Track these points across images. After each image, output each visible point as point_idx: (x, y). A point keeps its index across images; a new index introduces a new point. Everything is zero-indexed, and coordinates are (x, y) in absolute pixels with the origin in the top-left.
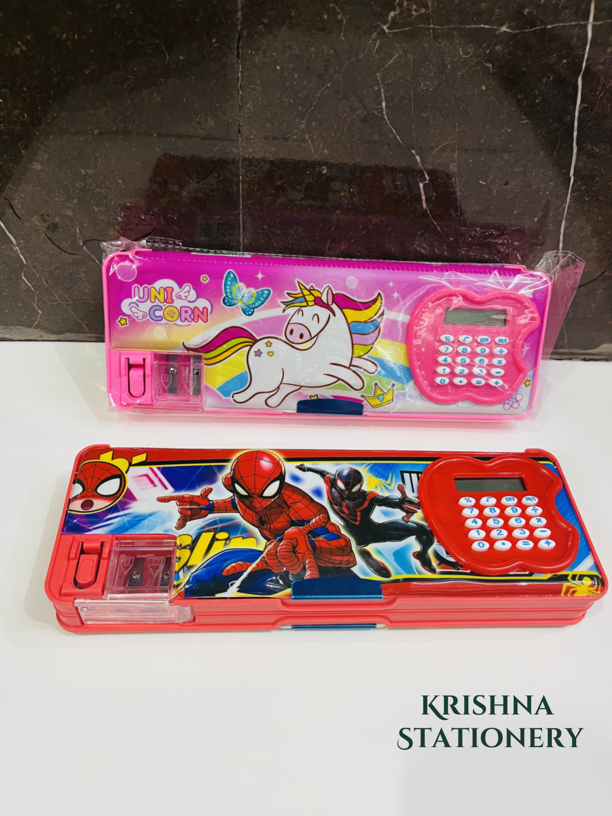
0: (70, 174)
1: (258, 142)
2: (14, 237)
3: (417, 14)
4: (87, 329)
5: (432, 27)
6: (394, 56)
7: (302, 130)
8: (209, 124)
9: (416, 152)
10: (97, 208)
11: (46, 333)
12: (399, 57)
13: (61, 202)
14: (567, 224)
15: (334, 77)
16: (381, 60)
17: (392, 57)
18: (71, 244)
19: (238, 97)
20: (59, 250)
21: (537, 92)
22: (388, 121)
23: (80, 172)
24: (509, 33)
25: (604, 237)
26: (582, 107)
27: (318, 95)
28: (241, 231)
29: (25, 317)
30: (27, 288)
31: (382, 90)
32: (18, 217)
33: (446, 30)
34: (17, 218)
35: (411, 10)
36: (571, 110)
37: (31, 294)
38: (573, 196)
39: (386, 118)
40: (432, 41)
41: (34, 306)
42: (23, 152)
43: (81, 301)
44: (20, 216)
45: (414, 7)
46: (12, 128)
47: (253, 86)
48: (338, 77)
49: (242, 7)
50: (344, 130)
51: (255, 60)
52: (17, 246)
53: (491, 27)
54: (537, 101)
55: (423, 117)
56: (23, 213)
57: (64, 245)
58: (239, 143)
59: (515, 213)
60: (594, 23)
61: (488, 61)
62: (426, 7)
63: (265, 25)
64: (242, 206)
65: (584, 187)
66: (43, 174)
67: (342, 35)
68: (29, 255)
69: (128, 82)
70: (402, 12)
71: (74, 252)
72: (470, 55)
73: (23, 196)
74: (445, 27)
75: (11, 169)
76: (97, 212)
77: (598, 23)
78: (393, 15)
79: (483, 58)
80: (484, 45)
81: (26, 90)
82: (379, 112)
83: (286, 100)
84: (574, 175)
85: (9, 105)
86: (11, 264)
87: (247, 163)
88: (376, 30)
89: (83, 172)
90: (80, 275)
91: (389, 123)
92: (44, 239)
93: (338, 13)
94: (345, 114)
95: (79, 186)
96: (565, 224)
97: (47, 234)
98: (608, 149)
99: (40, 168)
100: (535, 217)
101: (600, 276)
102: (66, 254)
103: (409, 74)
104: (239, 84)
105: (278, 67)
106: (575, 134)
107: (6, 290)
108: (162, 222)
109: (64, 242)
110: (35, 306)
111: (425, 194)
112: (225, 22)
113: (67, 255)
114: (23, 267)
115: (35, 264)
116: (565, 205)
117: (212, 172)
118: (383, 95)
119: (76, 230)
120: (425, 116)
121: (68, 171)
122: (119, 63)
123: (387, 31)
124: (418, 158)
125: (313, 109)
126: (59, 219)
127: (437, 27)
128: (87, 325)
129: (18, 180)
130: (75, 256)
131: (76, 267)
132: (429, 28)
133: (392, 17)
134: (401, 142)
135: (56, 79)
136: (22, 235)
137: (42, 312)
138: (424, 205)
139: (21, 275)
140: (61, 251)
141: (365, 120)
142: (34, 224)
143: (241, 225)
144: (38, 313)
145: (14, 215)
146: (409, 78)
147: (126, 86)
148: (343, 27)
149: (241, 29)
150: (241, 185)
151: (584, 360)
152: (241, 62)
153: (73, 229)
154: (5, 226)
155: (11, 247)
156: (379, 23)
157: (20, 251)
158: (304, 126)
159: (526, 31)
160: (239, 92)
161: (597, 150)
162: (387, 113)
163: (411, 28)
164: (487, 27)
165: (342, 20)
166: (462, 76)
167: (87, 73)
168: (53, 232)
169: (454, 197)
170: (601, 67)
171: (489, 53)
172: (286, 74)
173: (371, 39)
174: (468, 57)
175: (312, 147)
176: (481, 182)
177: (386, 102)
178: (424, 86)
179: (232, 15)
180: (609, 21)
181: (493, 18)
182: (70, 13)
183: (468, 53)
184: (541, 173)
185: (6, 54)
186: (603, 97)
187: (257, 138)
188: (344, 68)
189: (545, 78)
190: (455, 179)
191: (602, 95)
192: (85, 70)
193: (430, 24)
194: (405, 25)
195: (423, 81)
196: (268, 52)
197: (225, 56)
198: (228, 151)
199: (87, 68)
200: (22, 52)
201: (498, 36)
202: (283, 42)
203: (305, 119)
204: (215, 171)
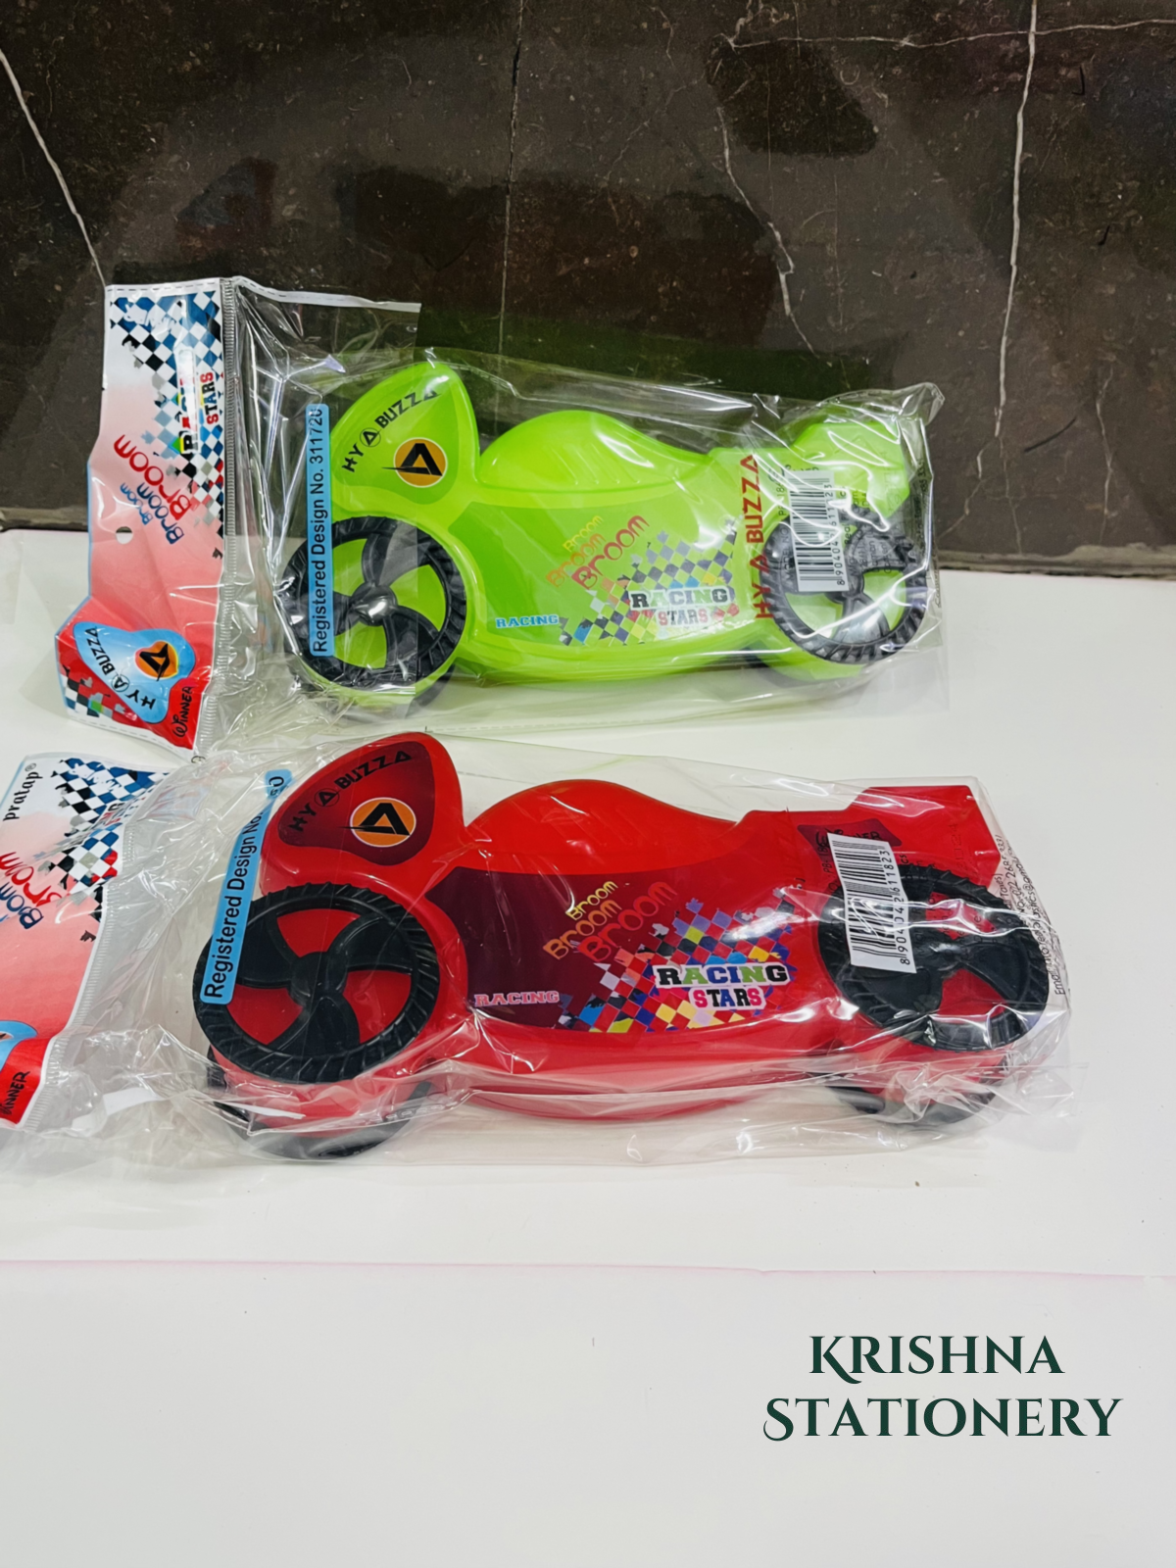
1: (536, 207)
3: (778, 21)
5: (800, 41)
6: (743, 82)
7: (603, 189)
8: (463, 180)
9: (776, 227)
12: (751, 84)
14: (1011, 341)
15: (654, 112)
16: (723, 87)
17: (740, 84)
19: (510, 140)
21: (956, 136)
22: (732, 178)
24: (913, 48)
25: (1069, 363)
26: (1025, 158)
27: (629, 140)
28: (501, 347)
31: (725, 132)
33: (820, 44)
35: (769, 16)
36: (1007, 162)
38: (1017, 296)
39: (729, 172)
42: (177, 220)
45: (774, 11)
46: (165, 182)
47: (533, 125)
48: (660, 113)
49: (525, 9)
50: (665, 190)
51: (539, 86)
53: (886, 40)
54: (956, 149)
55: (786, 173)
58: (507, 209)
59: (928, 322)
60: (1038, 33)
61: (882, 90)
62: (791, 10)
63: (556, 36)
64: (505, 307)
65: (1034, 282)
67: (667, 51)
69: (350, 118)
70: (755, 19)
72: (855, 81)
74: (818, 40)
77: (1044, 33)
78: (742, 23)
79: (875, 86)
80: (876, 67)
81: (193, 125)
82: (719, 165)
83: (582, 145)
84: (1018, 262)
85: (165, 147)
87: (517, 240)
88: (717, 45)
91: (734, 180)
93: (663, 20)
94: (669, 167)
96: (1007, 342)
98: (1068, 223)
99: (200, 246)
100: (959, 329)
101: (1068, 427)
103: (765, 109)
104: (513, 121)
105: (572, 98)
106: (1016, 199)
111: (789, 290)
112: (495, 29)
116: (1005, 311)
117: (462, 253)
118: (726, 140)
120: (789, 171)
122: (338, 89)
123: (733, 46)
124: (777, 234)
125: (622, 160)
127: (807, 40)
132: (796, 41)
133: (741, 26)
134: (751, 209)
135: (241, 111)
138: (787, 307)
141: (700, 177)
146: (765, 114)
147: (344, 124)
148: (670, 41)
149: (521, 42)
150: (504, 274)
151: (1050, 574)
152: (518, 89)
158: (606, 184)
159: (936, 44)
160: (511, 134)
161: (1051, 224)
162: (732, 166)
163: (768, 42)
164: (881, 39)
165: (668, 30)
166: (845, 108)
167: (289, 102)
169: (834, 297)
170: (1050, 97)
171: (883, 79)
172: (583, 107)
173: (710, 58)
174: (852, 83)
175: (616, 216)
176: (874, 273)
177: (730, 149)
178: (787, 127)
179: (509, 20)
180: (1059, 30)
181: (889, 27)
182: (271, 13)
183: (851, 78)
184: (966, 260)
185: (170, 70)
186: (1055, 142)
187: (535, 202)
188: (669, 100)
189: (968, 115)
190: (835, 268)
191: (1053, 139)
192: (286, 98)
193: (796, 37)
194: (760, 37)
195: (784, 119)
196: (559, 75)
197: (495, 80)
198: (489, 222)
199: (290, 95)
200: (194, 67)
201: (897, 52)
202: (582, 60)
203: (608, 174)
204: (466, 252)
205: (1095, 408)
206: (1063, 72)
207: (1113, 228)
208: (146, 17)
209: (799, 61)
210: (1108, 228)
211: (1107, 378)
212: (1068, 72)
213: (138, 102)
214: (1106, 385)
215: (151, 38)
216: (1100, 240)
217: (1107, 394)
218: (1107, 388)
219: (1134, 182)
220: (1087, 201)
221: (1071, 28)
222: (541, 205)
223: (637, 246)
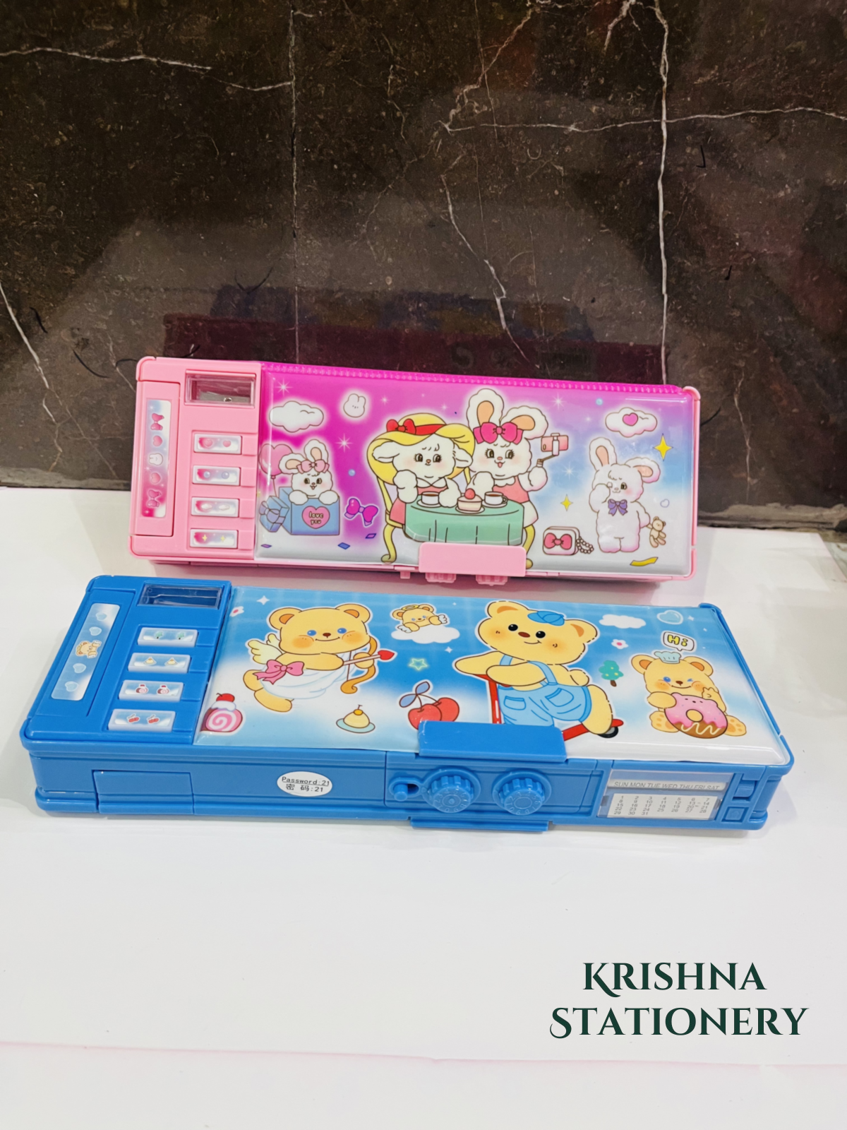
0: (106, 281)
1: (314, 247)
2: (38, 355)
3: (479, 112)
4: (114, 473)
5: (496, 127)
6: (458, 156)
7: (364, 234)
8: (262, 227)
9: (490, 263)
10: (134, 321)
11: (65, 478)
12: (464, 158)
13: (94, 313)
14: (668, 350)
15: (395, 178)
16: (444, 160)
17: (456, 158)
18: (102, 365)
19: (292, 197)
20: (88, 371)
21: (614, 198)
22: (456, 227)
23: (118, 279)
24: (578, 132)
25: (712, 367)
26: (666, 214)
27: (378, 197)
28: (298, 351)
29: (42, 456)
30: (48, 418)
31: (448, 193)
32: (45, 331)
33: (511, 129)
34: (42, 331)
35: (473, 108)
36: (653, 217)
37: (52, 426)
38: (670, 317)
39: (454, 223)
40: (497, 142)
41: (53, 442)
42: (56, 254)
43: (109, 437)
44: (46, 330)
45: (476, 104)
46: (46, 226)
47: (309, 186)
48: (399, 178)
49: (297, 102)
50: (408, 235)
51: (310, 158)
52: (41, 365)
53: (558, 126)
54: (616, 207)
55: (494, 223)
56: (51, 326)
57: (95, 365)
58: (295, 248)
59: (607, 335)
60: (668, 121)
61: (559, 163)
62: (488, 103)
63: (321, 121)
64: (298, 322)
65: (680, 307)
66: (77, 279)
67: (402, 133)
68: (52, 377)
69: (176, 179)
70: (463, 110)
71: (105, 375)
72: (538, 157)
73: (52, 305)
74: (509, 126)
75: (41, 273)
76: (134, 326)
77: (671, 121)
78: (454, 113)
79: (553, 160)
80: (553, 146)
81: (64, 184)
82: (446, 217)
83: (345, 201)
84: (667, 292)
85: (45, 200)
86: (31, 388)
87: (304, 271)
88: (437, 128)
89: (121, 278)
90: (110, 403)
91: (457, 229)
92: (72, 357)
93: (397, 110)
94: (409, 219)
95: (116, 294)
96: (666, 351)
97: (76, 352)
98: (701, 263)
99: (74, 273)
100: (629, 341)
101: (715, 415)
102: (96, 376)
103: (476, 176)
105: (336, 167)
106: (662, 245)
107: (23, 421)
108: (206, 339)
109: (94, 362)
110: (55, 441)
111: (504, 310)
112: (278, 117)
113: (97, 378)
114: (45, 392)
115: (60, 388)
116: (661, 328)
117: (265, 280)
118: (449, 199)
119: (108, 347)
120: (496, 222)
121: (105, 277)
122: (166, 158)
123: (449, 130)
124: (492, 269)
125: (373, 212)
126: (91, 333)
127: (501, 126)
128: (115, 468)
129: (48, 286)
130: (106, 379)
131: (107, 393)
132: (493, 127)
133: (453, 115)
134: (472, 250)
136: (47, 352)
137: (63, 450)
138: (503, 323)
139: (42, 402)
140: (91, 373)
141: (431, 225)
142: (63, 339)
143: (297, 345)
144: (57, 451)
145: (40, 328)
146: (476, 180)
147: (172, 184)
148: (403, 126)
149: (296, 125)
151: (713, 526)
152: (296, 160)
153: (106, 345)
155: (34, 367)
156: (440, 121)
157: (43, 371)
158: (365, 231)
159: (595, 130)
160: (293, 192)
161: (689, 264)
162: (455, 218)
163: (473, 127)
164: (554, 126)
165: (401, 118)
166: (533, 176)
167: (132, 167)
168: (83, 349)
169: (537, 316)
170: (681, 169)
171: (559, 155)
172: (344, 173)
173: (432, 138)
174: (536, 158)
175: (374, 254)
176: (564, 298)
177: (453, 205)
178: (492, 190)
179: (286, 110)
180: (684, 119)
181: (560, 117)
182: (116, 103)
183: (536, 155)
184: (630, 290)
185: (46, 145)
186: (687, 203)
187: (314, 243)
188: (406, 168)
189: (622, 182)
190: (535, 294)
191: (686, 200)
192: (129, 164)
193: (493, 123)
194: (467, 124)
195: (490, 184)
196: (325, 150)
197: (279, 153)
198: (282, 257)
199: (131, 163)
200: (62, 142)
201: (566, 135)
202: (340, 139)
203: (366, 223)
204: (267, 279)
205: (734, 401)
206: (688, 150)
207: (734, 267)
208: (27, 107)
210: (731, 267)
211: (740, 379)
212: (691, 151)
213: (24, 168)
214: (740, 384)
215: (31, 122)
216: (726, 275)
217: (741, 390)
218: (741, 386)
219: (747, 232)
220: (713, 247)
221: (692, 117)
222: (319, 246)
223: (391, 276)
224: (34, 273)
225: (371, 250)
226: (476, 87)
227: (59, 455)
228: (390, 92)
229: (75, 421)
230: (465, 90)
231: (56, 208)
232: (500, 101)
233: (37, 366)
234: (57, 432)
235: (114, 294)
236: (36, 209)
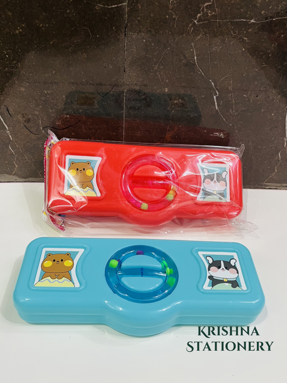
0: (39, 93)
1: (134, 76)
2: (7, 126)
3: (211, 15)
4: (41, 175)
5: (218, 21)
6: (200, 35)
7: (156, 70)
8: (110, 68)
9: (212, 81)
10: (51, 110)
11: (19, 178)
12: (203, 35)
13: (33, 107)
15: (171, 45)
16: (194, 37)
17: (199, 35)
18: (36, 129)
19: (124, 54)
20: (30, 132)
21: (270, 51)
23: (44, 92)
24: (255, 23)
27: (163, 54)
28: (124, 122)
29: (9, 169)
30: (11, 153)
31: (195, 51)
33: (225, 22)
34: (10, 116)
35: (208, 13)
37: (13, 156)
39: (197, 64)
41: (14, 163)
42: (16, 82)
44: (11, 115)
45: (210, 11)
46: (11, 70)
47: (132, 49)
48: (173, 45)
50: (176, 70)
51: (133, 37)
52: (9, 130)
53: (246, 20)
54: (270, 55)
56: (13, 113)
57: (33, 130)
58: (125, 77)
59: (262, 111)
61: (245, 36)
62: (215, 11)
64: (125, 108)
66: (26, 93)
67: (175, 25)
68: (14, 135)
69: (71, 48)
70: (204, 14)
71: (37, 133)
72: (236, 34)
73: (14, 104)
74: (225, 21)
75: (9, 91)
76: (51, 112)
78: (199, 16)
79: (243, 35)
80: (243, 29)
81: (20, 51)
82: (193, 62)
83: (148, 56)
85: (11, 58)
86: (4, 140)
87: (128, 87)
88: (191, 23)
89: (46, 92)
90: (39, 145)
91: (198, 66)
92: (23, 126)
93: (173, 15)
94: (177, 63)
95: (43, 99)
97: (24, 124)
99: (24, 90)
100: (272, 113)
102: (33, 134)
103: (208, 43)
104: (125, 48)
105: (144, 41)
108: (84, 118)
109: (33, 128)
111: (217, 101)
112: (119, 19)
113: (34, 135)
114: (11, 142)
115: (17, 140)
117: (110, 91)
118: (195, 53)
120: (215, 63)
121: (38, 91)
122: (67, 39)
123: (196, 23)
124: (213, 84)
125: (161, 60)
126: (31, 116)
127: (220, 21)
129: (13, 96)
130: (38, 135)
131: (38, 141)
132: (217, 21)
134: (204, 76)
135: (36, 46)
136: (11, 125)
137: (18, 166)
138: (216, 107)
139: (9, 146)
140: (31, 133)
141: (186, 65)
142: (19, 119)
145: (9, 114)
146: (207, 45)
147: (70, 50)
148: (175, 22)
149: (127, 23)
150: (124, 98)
152: (127, 38)
153: (38, 121)
154: (3, 120)
155: (6, 131)
156: (193, 19)
157: (10, 133)
158: (156, 68)
159: (263, 21)
160: (125, 52)
162: (197, 62)
163: (208, 22)
164: (244, 20)
165: (175, 18)
166: (233, 44)
168: (28, 123)
169: (231, 103)
171: (245, 33)
173: (189, 27)
174: (235, 35)
176: (244, 95)
177: (197, 57)
178: (214, 49)
179: (123, 16)
181: (247, 16)
183: (235, 33)
185: (12, 33)
187: (133, 74)
188: (176, 40)
189: (273, 44)
190: (231, 94)
193: (217, 20)
194: (205, 20)
195: (214, 47)
196: (140, 33)
197: (119, 35)
198: (119, 81)
199: (51, 41)
200: (20, 32)
201: (250, 24)
202: (147, 28)
203: (157, 65)
204: (112, 91)
208: (3, 16)
209: (218, 28)
213: (2, 44)
222: (135, 75)
223: (167, 88)
224: (6, 91)
225: (159, 77)
226: (210, 4)
227: (16, 168)
228: (170, 7)
229: (24, 154)
230: (205, 5)
231: (16, 62)
232: (220, 10)
233: (7, 131)
234: (15, 159)
235: (42, 99)
236: (7, 62)
